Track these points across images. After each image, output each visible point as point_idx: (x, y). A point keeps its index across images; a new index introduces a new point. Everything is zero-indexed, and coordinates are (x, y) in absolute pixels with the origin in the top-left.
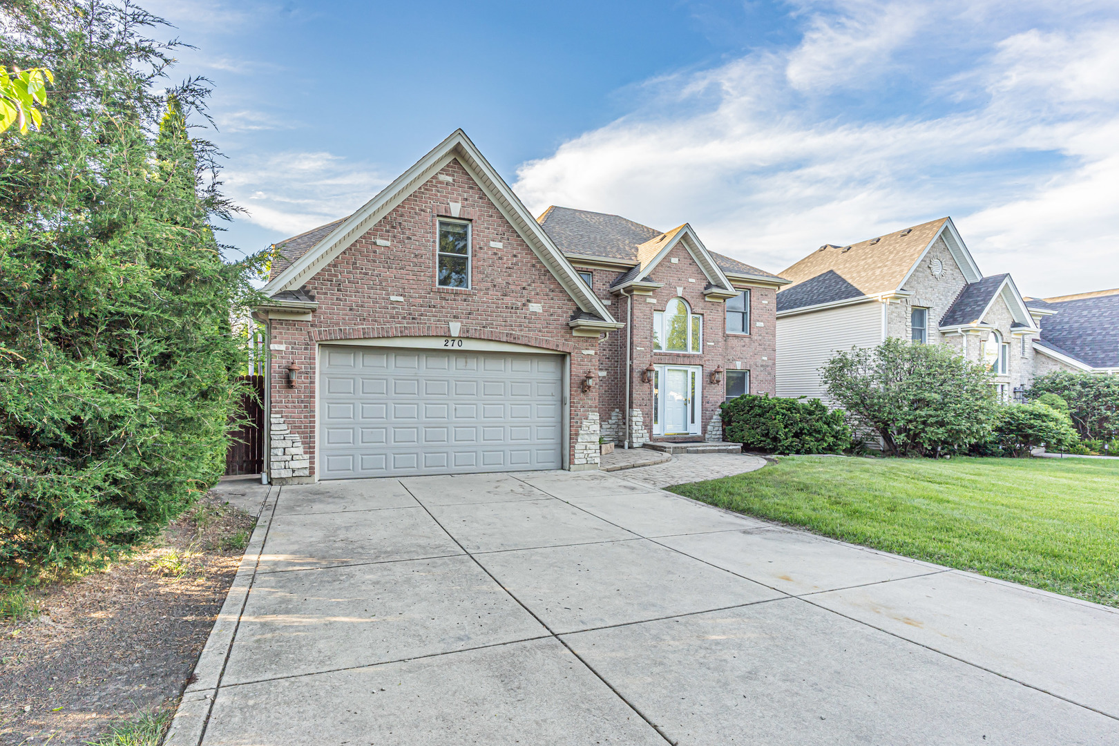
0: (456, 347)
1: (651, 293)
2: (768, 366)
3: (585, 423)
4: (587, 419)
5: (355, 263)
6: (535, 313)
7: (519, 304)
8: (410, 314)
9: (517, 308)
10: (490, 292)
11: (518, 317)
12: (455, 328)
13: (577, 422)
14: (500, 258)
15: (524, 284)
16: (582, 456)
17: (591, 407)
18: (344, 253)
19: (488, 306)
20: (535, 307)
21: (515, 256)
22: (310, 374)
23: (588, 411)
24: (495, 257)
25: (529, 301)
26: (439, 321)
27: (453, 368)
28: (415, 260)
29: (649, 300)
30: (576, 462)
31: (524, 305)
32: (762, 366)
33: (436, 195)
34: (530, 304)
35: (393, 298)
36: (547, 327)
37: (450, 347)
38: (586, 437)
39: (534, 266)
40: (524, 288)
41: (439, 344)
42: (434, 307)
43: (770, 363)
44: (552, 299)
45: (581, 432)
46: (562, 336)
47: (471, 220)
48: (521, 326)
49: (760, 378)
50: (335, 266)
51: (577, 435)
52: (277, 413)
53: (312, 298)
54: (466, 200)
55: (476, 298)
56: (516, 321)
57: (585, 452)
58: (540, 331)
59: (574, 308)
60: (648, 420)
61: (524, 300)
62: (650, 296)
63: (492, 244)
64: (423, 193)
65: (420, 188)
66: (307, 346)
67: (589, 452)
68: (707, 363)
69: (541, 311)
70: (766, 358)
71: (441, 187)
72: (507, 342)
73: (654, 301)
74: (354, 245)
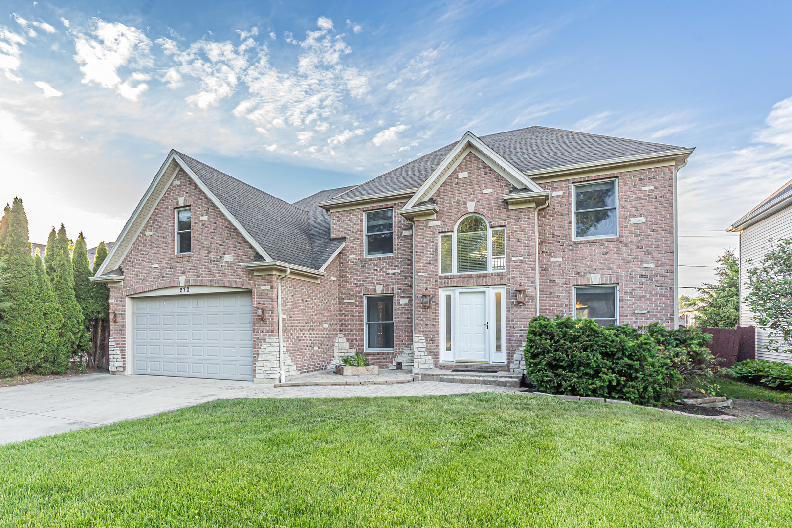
0: (186, 293)
1: (434, 216)
2: (656, 276)
3: (264, 345)
4: (265, 342)
5: (138, 249)
6: (228, 262)
7: (219, 257)
8: (161, 275)
9: (217, 261)
10: (201, 252)
11: (217, 267)
12: (182, 280)
13: (258, 344)
14: (206, 227)
15: (221, 242)
16: (261, 371)
17: (268, 332)
18: (134, 244)
19: (200, 263)
20: (228, 258)
21: (215, 223)
22: (123, 313)
23: (266, 335)
24: (204, 227)
25: (224, 254)
26: (175, 276)
27: (189, 306)
28: (163, 240)
29: (431, 224)
30: (257, 376)
31: (221, 257)
32: (641, 276)
33: (173, 196)
34: (226, 256)
35: (154, 266)
36: (236, 272)
37: (183, 293)
38: (264, 356)
39: (226, 227)
40: (221, 245)
41: (176, 292)
42: (173, 268)
43: (662, 270)
44: (239, 249)
45: (260, 352)
46: (247, 277)
47: (190, 206)
48: (219, 273)
49: (638, 292)
50: (131, 253)
51: (258, 354)
52: (112, 336)
53: (122, 273)
54: (187, 193)
55: (193, 258)
56: (216, 270)
57: (263, 369)
58: (231, 275)
59: (254, 253)
60: (432, 346)
61: (221, 254)
62: (433, 220)
63: (202, 218)
64: (166, 197)
65: (165, 194)
66: (122, 299)
67: (266, 368)
68: (512, 281)
69: (232, 260)
70: (652, 265)
71: (175, 190)
72: (211, 286)
73: (439, 223)
74: (137, 239)
